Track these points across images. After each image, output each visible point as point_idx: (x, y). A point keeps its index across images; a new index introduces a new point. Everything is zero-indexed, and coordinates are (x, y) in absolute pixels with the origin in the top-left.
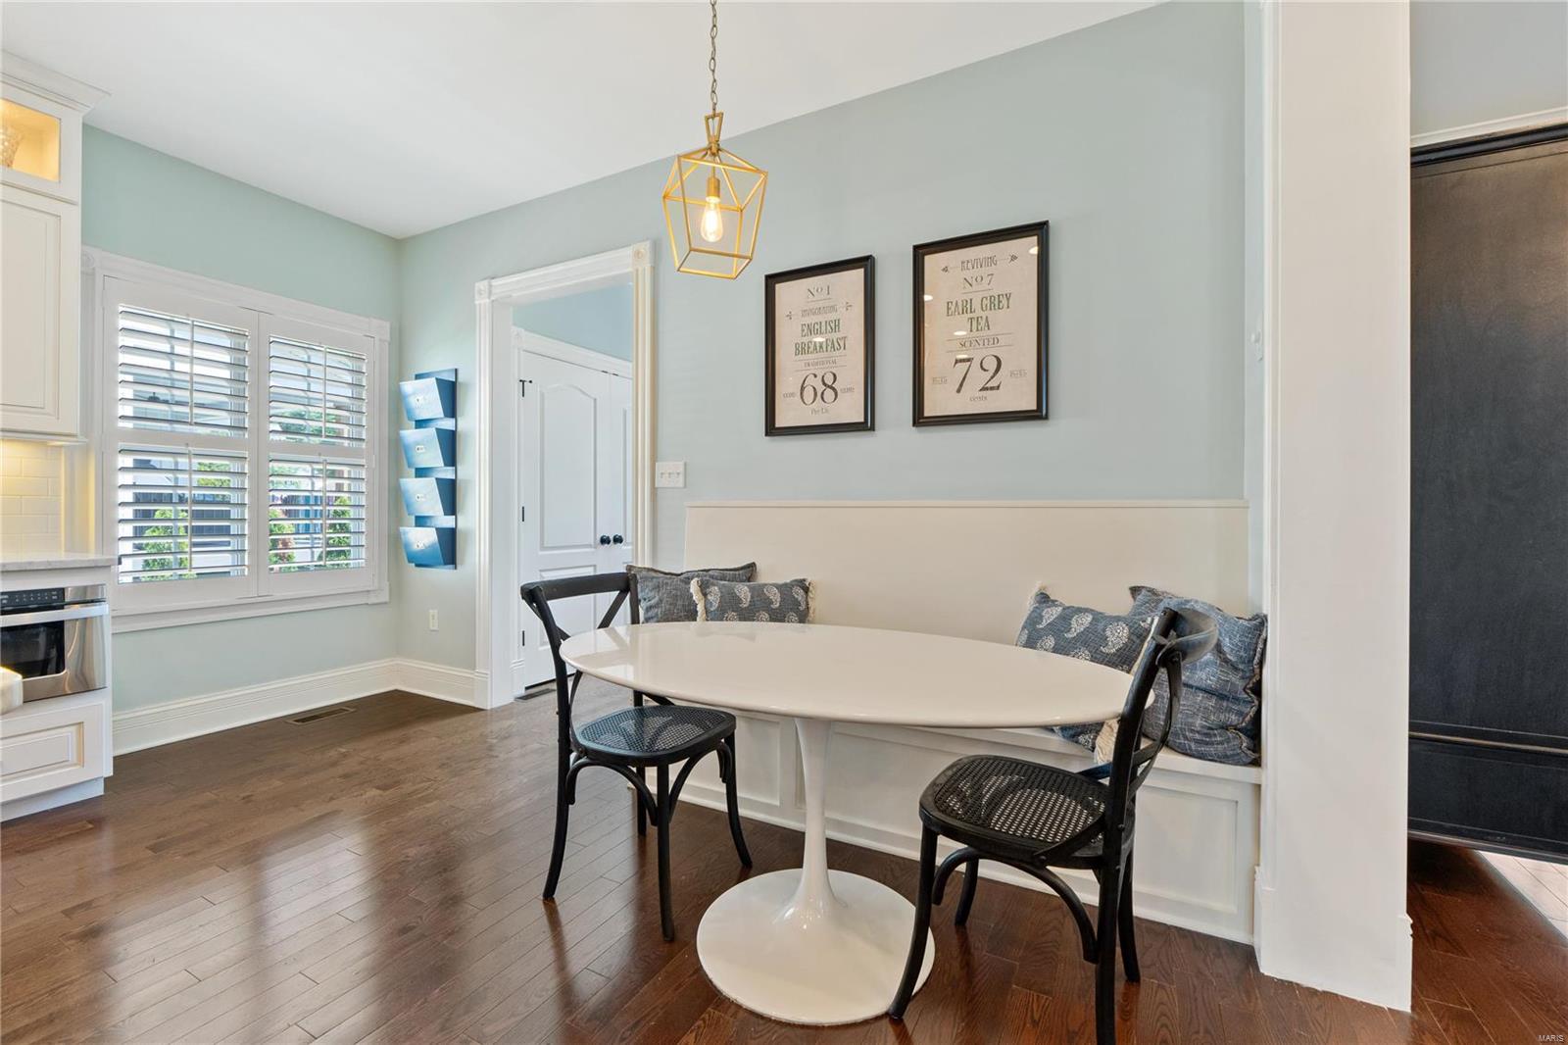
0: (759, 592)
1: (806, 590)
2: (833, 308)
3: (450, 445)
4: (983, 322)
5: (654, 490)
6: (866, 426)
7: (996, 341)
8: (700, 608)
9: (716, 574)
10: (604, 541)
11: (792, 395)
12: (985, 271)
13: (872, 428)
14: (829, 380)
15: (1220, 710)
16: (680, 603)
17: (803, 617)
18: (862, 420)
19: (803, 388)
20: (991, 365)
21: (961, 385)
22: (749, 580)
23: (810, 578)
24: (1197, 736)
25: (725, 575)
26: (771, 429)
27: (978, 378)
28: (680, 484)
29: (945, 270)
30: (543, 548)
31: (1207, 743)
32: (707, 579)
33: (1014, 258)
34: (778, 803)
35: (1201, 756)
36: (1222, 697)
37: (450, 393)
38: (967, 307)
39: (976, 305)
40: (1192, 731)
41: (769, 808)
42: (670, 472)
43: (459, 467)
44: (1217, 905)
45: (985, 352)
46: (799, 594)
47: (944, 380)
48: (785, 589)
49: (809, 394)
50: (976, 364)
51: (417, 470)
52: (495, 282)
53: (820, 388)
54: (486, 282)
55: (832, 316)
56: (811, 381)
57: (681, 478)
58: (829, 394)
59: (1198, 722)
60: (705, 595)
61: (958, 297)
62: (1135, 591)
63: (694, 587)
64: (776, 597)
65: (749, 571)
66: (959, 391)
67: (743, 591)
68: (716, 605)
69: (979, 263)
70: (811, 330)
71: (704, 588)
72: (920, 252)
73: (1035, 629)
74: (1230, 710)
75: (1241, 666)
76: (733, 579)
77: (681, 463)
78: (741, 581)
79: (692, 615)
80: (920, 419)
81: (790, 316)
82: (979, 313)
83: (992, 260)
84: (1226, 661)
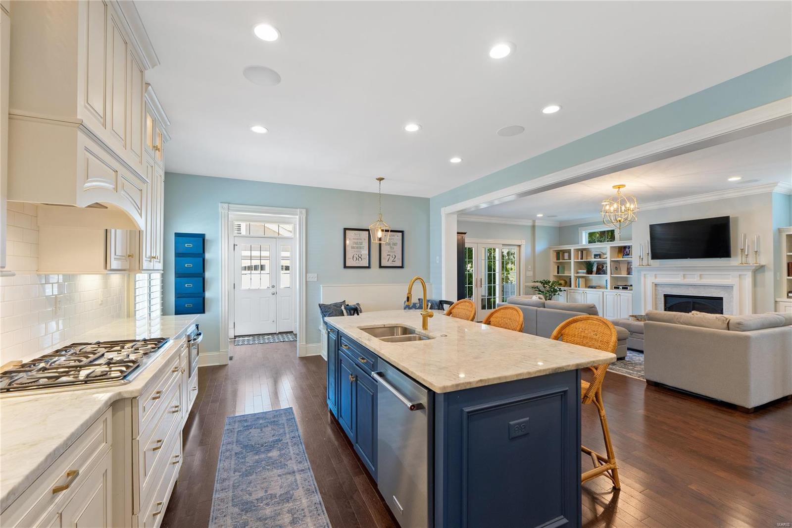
2: (361, 239)
3: (203, 264)
4: (392, 248)
5: (306, 281)
7: (395, 252)
8: (345, 312)
11: (350, 258)
12: (393, 238)
13: (369, 268)
14: (360, 256)
19: (353, 257)
20: (394, 256)
21: (388, 260)
26: (345, 267)
27: (392, 259)
28: (316, 280)
33: (398, 236)
37: (203, 243)
38: (389, 244)
39: (391, 244)
42: (312, 277)
43: (206, 273)
45: (393, 254)
47: (385, 259)
49: (355, 259)
50: (391, 256)
52: (231, 205)
53: (358, 258)
54: (226, 204)
55: (361, 241)
56: (355, 255)
57: (316, 278)
58: (360, 259)
69: (391, 236)
70: (354, 243)
77: (317, 275)
80: (381, 267)
81: (350, 239)
82: (392, 246)
83: (394, 236)
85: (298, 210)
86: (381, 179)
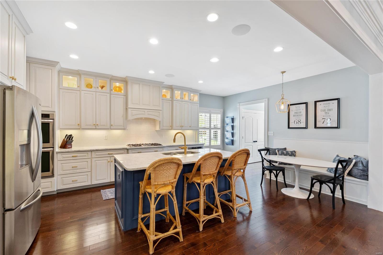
0: (287, 152)
1: (295, 152)
2: (300, 110)
3: (233, 127)
4: (327, 113)
5: (268, 136)
6: (306, 128)
7: (330, 116)
8: (278, 154)
9: (280, 149)
10: (254, 142)
11: (293, 123)
12: (328, 105)
13: (307, 128)
14: (299, 121)
15: (363, 173)
16: (274, 153)
17: (295, 156)
18: (305, 127)
19: (294, 122)
21: (323, 122)
22: (285, 150)
23: (296, 150)
24: (359, 176)
25: (281, 149)
26: (289, 128)
29: (320, 105)
30: (245, 143)
31: (361, 177)
32: (279, 150)
33: (333, 103)
34: (291, 181)
35: (360, 179)
36: (363, 171)
37: (233, 120)
39: (326, 110)
40: (358, 175)
41: (289, 182)
42: (271, 133)
43: (234, 131)
44: (364, 200)
45: (328, 118)
46: (294, 153)
47: (320, 122)
48: (292, 152)
49: (296, 123)
50: (326, 119)
51: (227, 131)
52: (240, 104)
54: (239, 104)
55: (300, 111)
56: (296, 120)
57: (273, 134)
58: (299, 123)
59: (359, 174)
60: (278, 152)
61: (323, 109)
62: (354, 156)
63: (277, 151)
64: (290, 153)
65: (285, 149)
66: (323, 123)
67: (285, 152)
68: (280, 153)
69: (326, 104)
70: (296, 113)
71: (278, 151)
72: (316, 102)
73: (335, 160)
74: (365, 173)
75: (366, 167)
76: (283, 150)
77: (273, 132)
78: (284, 150)
79: (276, 154)
80: (316, 127)
81: (292, 111)
82: (327, 111)
83: (329, 104)
84: (364, 166)
85: (264, 100)
86: (283, 72)
